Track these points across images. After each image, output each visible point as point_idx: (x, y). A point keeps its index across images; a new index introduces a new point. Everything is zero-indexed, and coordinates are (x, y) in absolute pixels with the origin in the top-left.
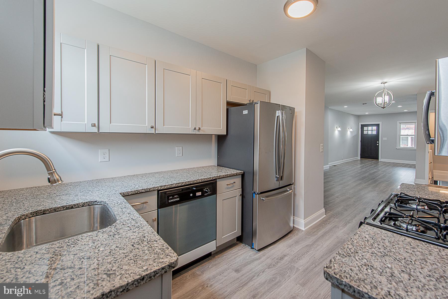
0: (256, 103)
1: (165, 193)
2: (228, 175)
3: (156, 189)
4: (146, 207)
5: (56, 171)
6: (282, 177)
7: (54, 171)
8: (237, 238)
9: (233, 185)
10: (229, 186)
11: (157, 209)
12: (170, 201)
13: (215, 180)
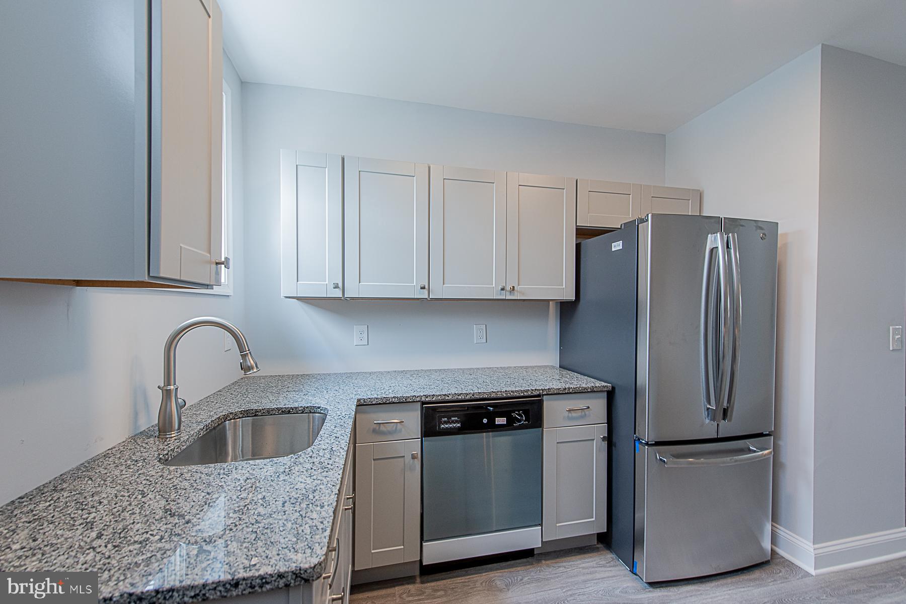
0: (643, 221)
1: (434, 409)
2: (569, 388)
3: (418, 399)
4: (400, 431)
5: (250, 353)
6: (725, 411)
7: (248, 352)
8: (598, 534)
9: (585, 414)
10: (574, 414)
11: (420, 437)
12: (443, 426)
13: (539, 396)
